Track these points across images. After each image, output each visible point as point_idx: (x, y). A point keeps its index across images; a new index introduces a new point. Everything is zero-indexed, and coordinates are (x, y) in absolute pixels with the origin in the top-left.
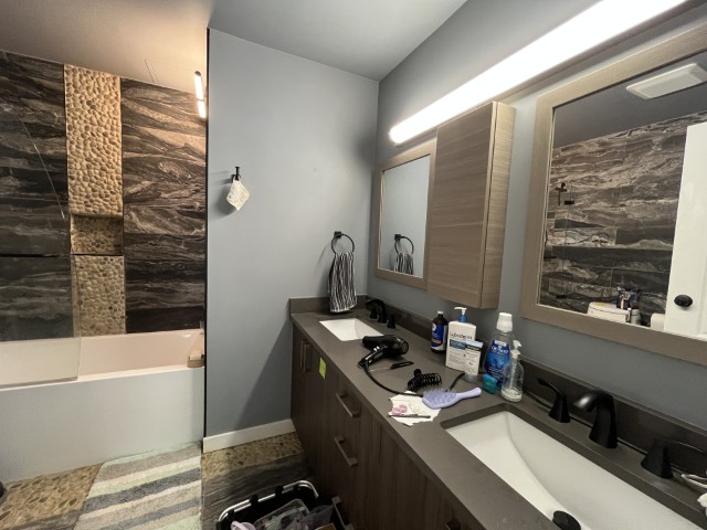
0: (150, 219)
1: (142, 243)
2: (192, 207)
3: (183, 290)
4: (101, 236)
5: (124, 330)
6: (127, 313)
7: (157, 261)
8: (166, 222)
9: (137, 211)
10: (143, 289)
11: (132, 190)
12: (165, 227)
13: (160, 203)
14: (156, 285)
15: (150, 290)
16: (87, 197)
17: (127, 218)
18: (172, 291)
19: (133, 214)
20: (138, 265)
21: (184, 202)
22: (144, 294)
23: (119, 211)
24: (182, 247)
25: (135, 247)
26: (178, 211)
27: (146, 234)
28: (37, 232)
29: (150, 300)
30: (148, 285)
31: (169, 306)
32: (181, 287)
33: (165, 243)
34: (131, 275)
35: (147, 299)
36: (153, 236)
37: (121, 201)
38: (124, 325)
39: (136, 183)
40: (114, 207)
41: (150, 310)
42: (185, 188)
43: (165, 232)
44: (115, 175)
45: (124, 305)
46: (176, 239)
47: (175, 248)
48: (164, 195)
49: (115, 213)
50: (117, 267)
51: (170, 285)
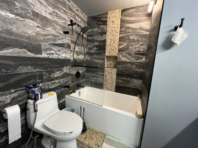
0: (125, 57)
1: (122, 65)
2: (140, 51)
3: (133, 82)
4: (112, 62)
5: (114, 91)
6: (116, 86)
7: (125, 71)
8: (130, 57)
9: (121, 54)
10: (121, 79)
11: (121, 47)
12: (129, 59)
13: (129, 50)
14: (124, 79)
15: (123, 80)
16: (110, 51)
17: (118, 56)
18: (129, 82)
19: (120, 55)
20: (120, 72)
21: (137, 50)
22: (121, 81)
23: (117, 54)
24: (134, 66)
25: (120, 66)
26: (134, 53)
27: (123, 62)
28: (99, 61)
29: (123, 83)
30: (122, 78)
31: (128, 86)
32: (132, 80)
33: (129, 64)
34: (118, 75)
35: (121, 83)
36: (125, 62)
37: (117, 51)
38: (114, 89)
39: (122, 44)
40: (115, 53)
41: (121, 86)
42: (138, 44)
43: (129, 61)
44: (117, 43)
45: (115, 83)
46: (132, 63)
47: (132, 66)
48: (130, 48)
49: (116, 55)
50: (115, 72)
51: (129, 79)
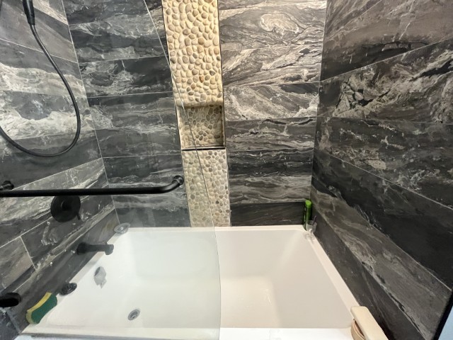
0: (250, 102)
1: (243, 133)
2: (299, 78)
3: (283, 185)
4: (203, 128)
5: (229, 223)
6: (232, 207)
7: (258, 153)
8: (268, 103)
9: (236, 93)
10: (245, 183)
11: (231, 65)
12: (267, 110)
13: (262, 77)
14: (256, 180)
15: (252, 184)
16: (189, 83)
17: (227, 103)
18: (272, 186)
19: (233, 97)
20: (240, 158)
21: (290, 72)
22: (245, 189)
23: (219, 96)
24: (285, 133)
25: (237, 138)
26: (281, 86)
27: (247, 121)
29: (252, 195)
30: (249, 179)
31: (269, 201)
32: (281, 181)
33: (266, 130)
34: (234, 169)
35: (249, 194)
36: (254, 123)
37: (220, 82)
38: (229, 219)
39: (236, 53)
40: (212, 92)
41: (251, 205)
42: (291, 49)
43: (266, 116)
44: (212, 48)
45: (228, 200)
46: (277, 124)
47: (276, 135)
48: (266, 66)
49: (216, 99)
50: (221, 161)
51: (270, 179)
